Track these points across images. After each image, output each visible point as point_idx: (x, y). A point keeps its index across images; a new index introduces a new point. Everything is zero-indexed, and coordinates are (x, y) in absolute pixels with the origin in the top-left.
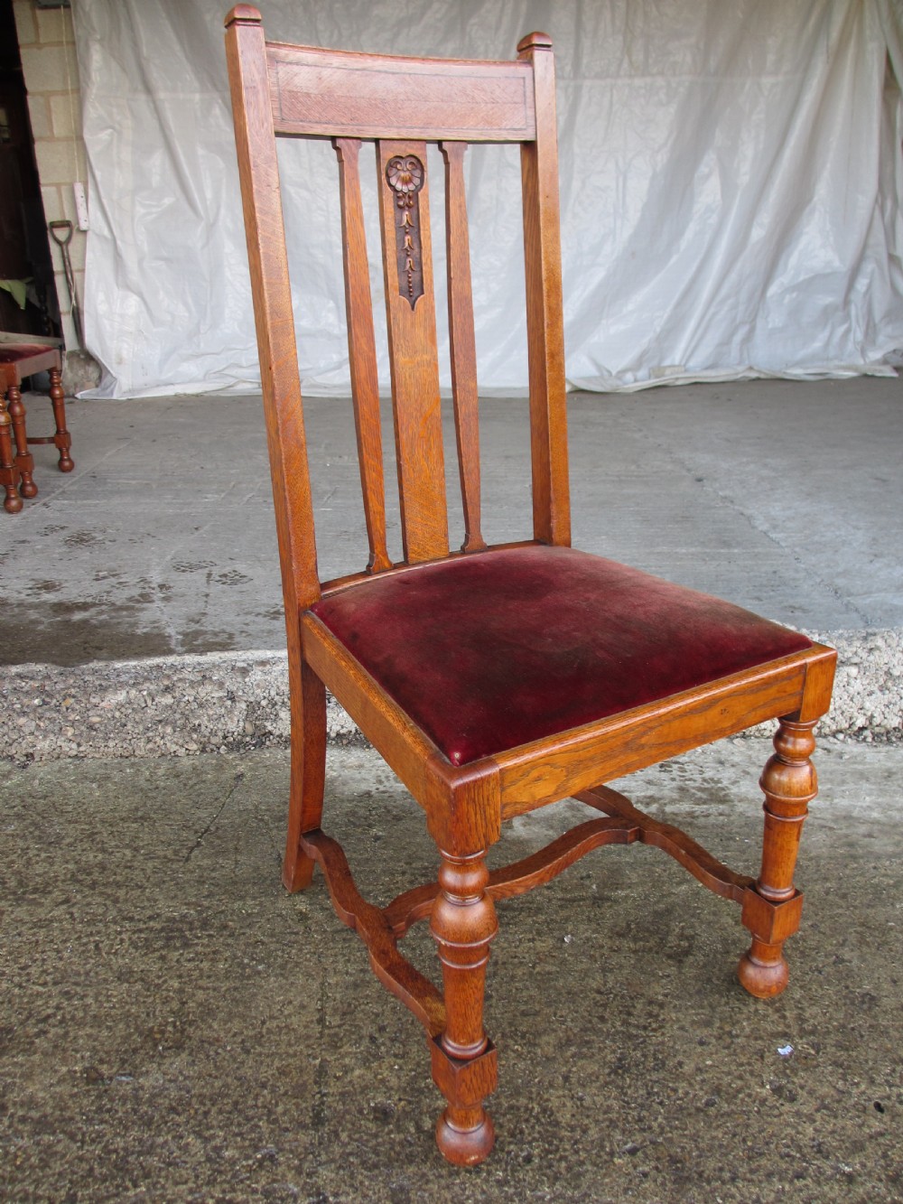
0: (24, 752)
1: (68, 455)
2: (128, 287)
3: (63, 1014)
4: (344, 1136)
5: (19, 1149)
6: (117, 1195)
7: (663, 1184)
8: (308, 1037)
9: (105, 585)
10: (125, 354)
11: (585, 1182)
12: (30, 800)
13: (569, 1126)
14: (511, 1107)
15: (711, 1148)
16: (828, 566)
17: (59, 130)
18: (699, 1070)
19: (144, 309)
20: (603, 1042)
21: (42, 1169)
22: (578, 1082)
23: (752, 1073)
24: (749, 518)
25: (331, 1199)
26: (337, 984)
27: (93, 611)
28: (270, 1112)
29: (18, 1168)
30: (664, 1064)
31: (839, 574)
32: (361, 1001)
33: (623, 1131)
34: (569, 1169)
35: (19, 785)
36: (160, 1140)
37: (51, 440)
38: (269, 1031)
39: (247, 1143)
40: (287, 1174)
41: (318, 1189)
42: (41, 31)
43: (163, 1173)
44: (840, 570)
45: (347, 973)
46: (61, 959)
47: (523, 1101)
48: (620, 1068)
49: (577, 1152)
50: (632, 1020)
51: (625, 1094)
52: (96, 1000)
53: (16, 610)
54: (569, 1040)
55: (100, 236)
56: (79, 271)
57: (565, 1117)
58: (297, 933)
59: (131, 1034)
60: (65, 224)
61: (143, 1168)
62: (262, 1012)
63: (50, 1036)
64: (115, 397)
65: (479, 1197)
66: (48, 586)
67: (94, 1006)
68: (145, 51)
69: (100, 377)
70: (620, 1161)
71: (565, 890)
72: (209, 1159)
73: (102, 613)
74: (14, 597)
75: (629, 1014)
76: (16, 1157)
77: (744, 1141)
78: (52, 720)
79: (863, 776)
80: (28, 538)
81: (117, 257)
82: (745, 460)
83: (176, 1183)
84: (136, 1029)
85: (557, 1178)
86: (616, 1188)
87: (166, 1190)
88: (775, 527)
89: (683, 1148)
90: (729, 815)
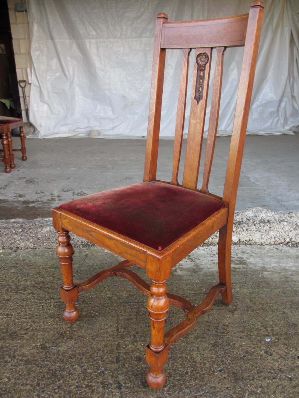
0: (16, 247)
1: (25, 155)
2: (44, 102)
3: (33, 328)
4: (127, 366)
5: (20, 369)
6: (53, 383)
7: (231, 381)
8: (113, 335)
9: (39, 196)
10: (42, 124)
11: (205, 380)
12: (18, 262)
13: (199, 363)
14: (181, 357)
15: (245, 370)
16: (275, 193)
17: (23, 51)
18: (241, 346)
19: (49, 109)
20: (209, 337)
21: (28, 375)
22: (202, 349)
23: (258, 347)
24: (248, 178)
25: (123, 385)
26: (122, 319)
27: (36, 203)
28: (102, 358)
29: (20, 375)
30: (229, 344)
31: (278, 195)
32: (130, 324)
33: (217, 365)
34: (200, 376)
35: (14, 257)
36: (67, 366)
37: (20, 150)
38: (100, 333)
39: (95, 368)
40: (108, 377)
41: (119, 382)
42: (17, 19)
43: (68, 377)
44: (279, 194)
45: (125, 316)
46: (31, 311)
47: (184, 355)
48: (215, 345)
49: (202, 371)
50: (219, 331)
51: (217, 353)
52: (43, 324)
53: (11, 203)
54: (198, 336)
55: (35, 85)
56: (28, 96)
57: (198, 360)
58: (108, 303)
59: (55, 334)
60: (24, 81)
61: (61, 375)
62: (98, 327)
63: (29, 334)
64: (39, 137)
65: (171, 384)
66: (21, 196)
67: (43, 325)
68: (51, 26)
69: (34, 131)
70: (216, 373)
71: (195, 291)
72: (83, 373)
73: (39, 204)
74: (10, 199)
75: (217, 329)
76: (19, 372)
77: (256, 367)
78: (26, 236)
79: (289, 257)
80: (13, 181)
81: (41, 92)
82: (246, 160)
83: (72, 380)
84: (57, 332)
85: (196, 378)
86: (216, 382)
87: (69, 382)
88: (257, 181)
89: (237, 370)
90: (247, 268)
